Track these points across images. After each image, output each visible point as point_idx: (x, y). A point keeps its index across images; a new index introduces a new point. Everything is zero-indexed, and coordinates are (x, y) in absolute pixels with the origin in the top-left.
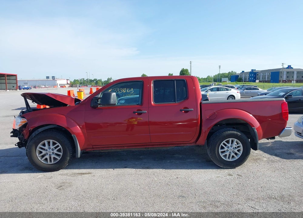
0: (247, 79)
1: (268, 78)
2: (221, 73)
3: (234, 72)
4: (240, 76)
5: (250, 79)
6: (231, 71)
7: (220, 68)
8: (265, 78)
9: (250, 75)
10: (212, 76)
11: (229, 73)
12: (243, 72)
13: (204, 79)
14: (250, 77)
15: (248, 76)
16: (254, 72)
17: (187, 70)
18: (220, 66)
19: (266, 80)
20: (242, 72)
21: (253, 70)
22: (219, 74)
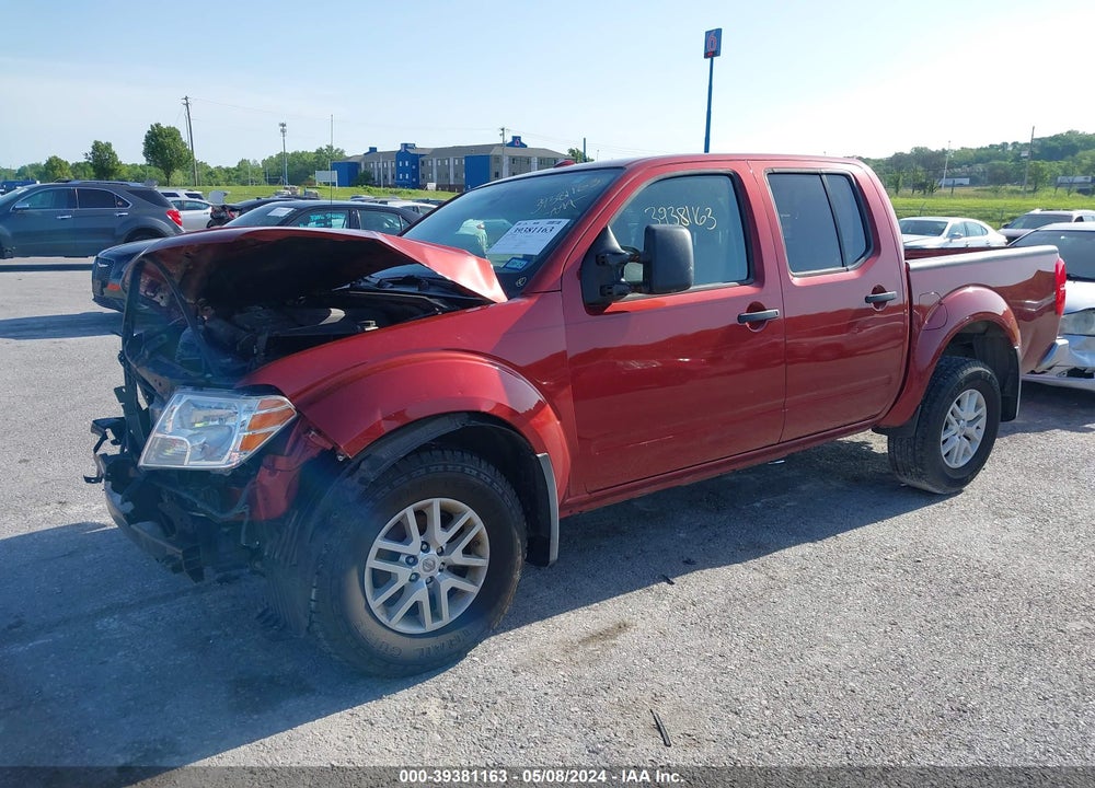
0: (390, 177)
1: (456, 176)
2: (290, 151)
3: (335, 148)
4: (363, 166)
5: (398, 179)
6: (324, 147)
7: (283, 131)
8: (448, 175)
9: (397, 164)
10: (255, 161)
11: (320, 151)
12: (373, 150)
13: (228, 170)
14: (399, 170)
15: (391, 165)
16: (411, 151)
17: (173, 133)
18: (283, 125)
19: (452, 183)
20: (368, 150)
21: (406, 145)
22: (282, 156)
